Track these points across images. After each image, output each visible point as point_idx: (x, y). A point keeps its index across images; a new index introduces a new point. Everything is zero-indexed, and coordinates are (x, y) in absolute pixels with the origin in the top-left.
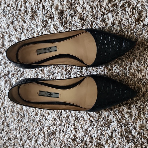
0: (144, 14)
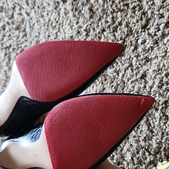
0: (152, 23)
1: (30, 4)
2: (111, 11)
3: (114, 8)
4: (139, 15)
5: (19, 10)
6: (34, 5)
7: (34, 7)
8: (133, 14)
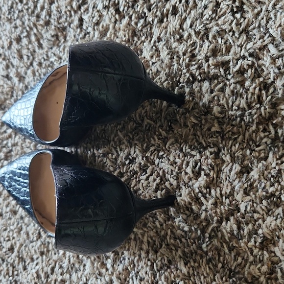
1: (25, 57)
2: (188, 78)
3: (194, 72)
4: (255, 88)
5: (5, 68)
6: (31, 58)
7: (31, 64)
8: (238, 86)
